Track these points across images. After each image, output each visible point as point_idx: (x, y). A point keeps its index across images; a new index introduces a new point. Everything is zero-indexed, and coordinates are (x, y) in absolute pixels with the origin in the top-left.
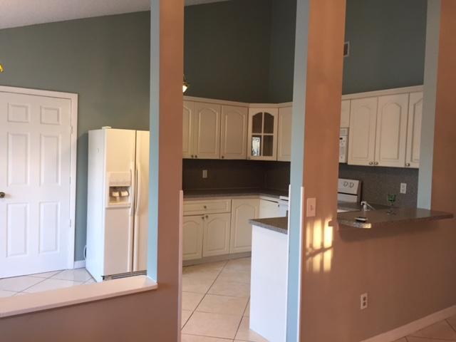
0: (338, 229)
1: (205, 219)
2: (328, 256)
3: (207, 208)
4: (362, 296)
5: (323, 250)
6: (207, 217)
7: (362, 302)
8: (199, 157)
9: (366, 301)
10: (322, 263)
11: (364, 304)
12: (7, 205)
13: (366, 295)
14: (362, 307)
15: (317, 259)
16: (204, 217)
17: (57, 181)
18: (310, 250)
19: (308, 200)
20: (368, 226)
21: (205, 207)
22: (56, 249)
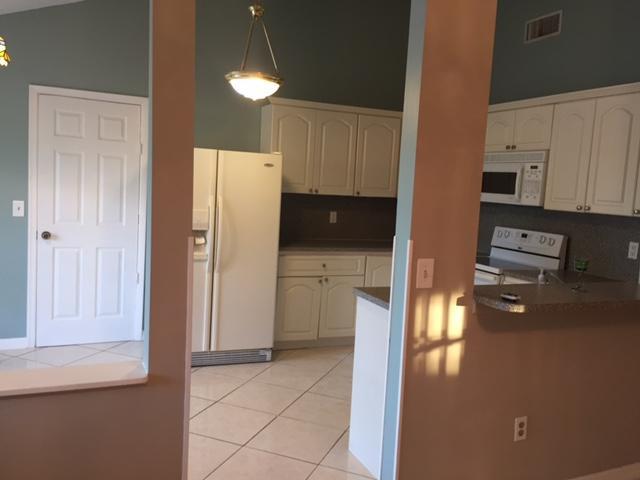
0: (474, 311)
1: (324, 282)
2: (455, 352)
3: (327, 266)
4: (517, 421)
5: (445, 341)
6: (326, 280)
7: (517, 429)
8: (321, 193)
9: (525, 428)
10: (443, 362)
11: (521, 434)
12: (54, 249)
13: (524, 419)
14: (516, 438)
15: (435, 355)
16: (322, 280)
17: (121, 220)
18: (421, 341)
19: (420, 261)
20: (520, 309)
21: (324, 266)
22: (118, 312)
